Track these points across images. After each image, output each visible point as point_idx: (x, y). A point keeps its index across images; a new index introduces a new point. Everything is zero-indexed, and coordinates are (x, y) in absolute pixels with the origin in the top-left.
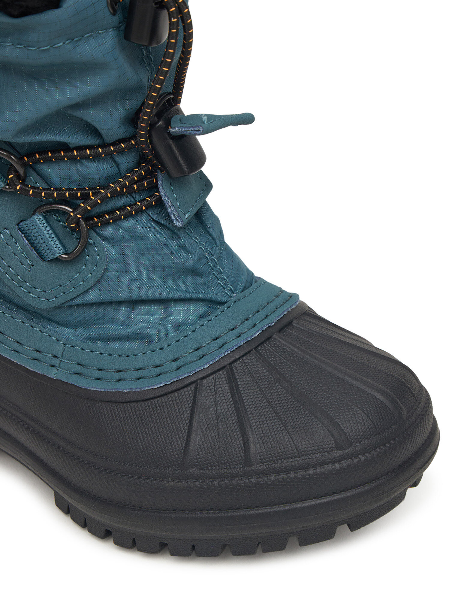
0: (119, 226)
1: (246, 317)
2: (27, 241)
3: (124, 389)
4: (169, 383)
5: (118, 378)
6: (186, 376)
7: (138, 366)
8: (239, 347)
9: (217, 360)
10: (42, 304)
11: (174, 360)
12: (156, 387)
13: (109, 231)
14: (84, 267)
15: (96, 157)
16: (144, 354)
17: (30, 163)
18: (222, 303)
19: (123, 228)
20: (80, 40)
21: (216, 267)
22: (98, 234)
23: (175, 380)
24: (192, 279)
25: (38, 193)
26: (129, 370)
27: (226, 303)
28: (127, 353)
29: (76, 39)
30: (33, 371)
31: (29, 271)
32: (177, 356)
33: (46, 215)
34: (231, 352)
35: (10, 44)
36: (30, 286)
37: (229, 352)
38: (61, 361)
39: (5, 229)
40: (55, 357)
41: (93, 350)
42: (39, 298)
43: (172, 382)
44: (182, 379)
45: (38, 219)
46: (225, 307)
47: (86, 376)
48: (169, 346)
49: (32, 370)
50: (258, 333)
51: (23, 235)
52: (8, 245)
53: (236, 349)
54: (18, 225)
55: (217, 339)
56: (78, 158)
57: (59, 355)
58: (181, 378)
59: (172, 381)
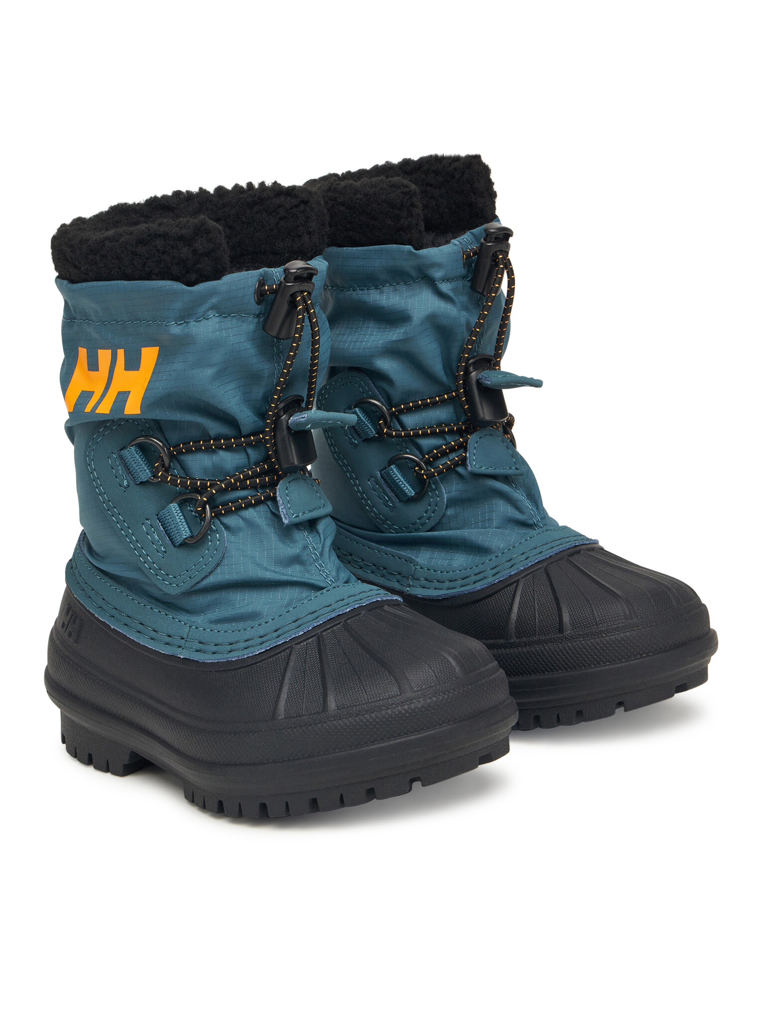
0: (240, 516)
1: (342, 598)
2: (162, 529)
3: (233, 658)
4: (269, 648)
5: (229, 650)
6: (283, 641)
7: (246, 637)
8: (331, 619)
9: (310, 628)
10: (172, 589)
11: (276, 631)
12: (258, 653)
13: (231, 520)
14: (207, 552)
15: (228, 448)
16: (252, 628)
17: (175, 453)
18: (323, 588)
19: (244, 519)
20: (226, 317)
21: (318, 561)
22: (222, 523)
23: (274, 645)
24: (298, 567)
25: (175, 480)
26: (237, 642)
27: (326, 588)
28: (239, 628)
29: (223, 316)
30: (164, 654)
31: (163, 558)
32: (278, 627)
33: (182, 505)
34: (324, 622)
35: (174, 323)
36: (164, 573)
37: (321, 622)
38: (186, 641)
39: (147, 519)
40: (183, 639)
41: (212, 629)
42: (171, 584)
43: (271, 648)
44: (280, 644)
45: (174, 507)
46: (324, 591)
47: (205, 652)
48: (272, 620)
49: (163, 652)
50: (349, 609)
51: (160, 524)
52: (147, 534)
53: (328, 620)
54: (157, 515)
55: (313, 613)
56: (213, 447)
57: (185, 636)
58: (278, 643)
59: (271, 646)
